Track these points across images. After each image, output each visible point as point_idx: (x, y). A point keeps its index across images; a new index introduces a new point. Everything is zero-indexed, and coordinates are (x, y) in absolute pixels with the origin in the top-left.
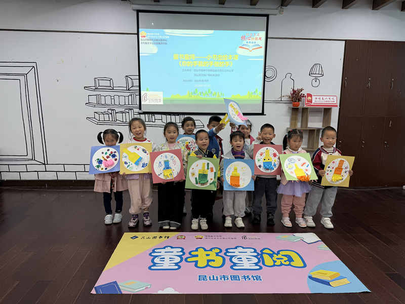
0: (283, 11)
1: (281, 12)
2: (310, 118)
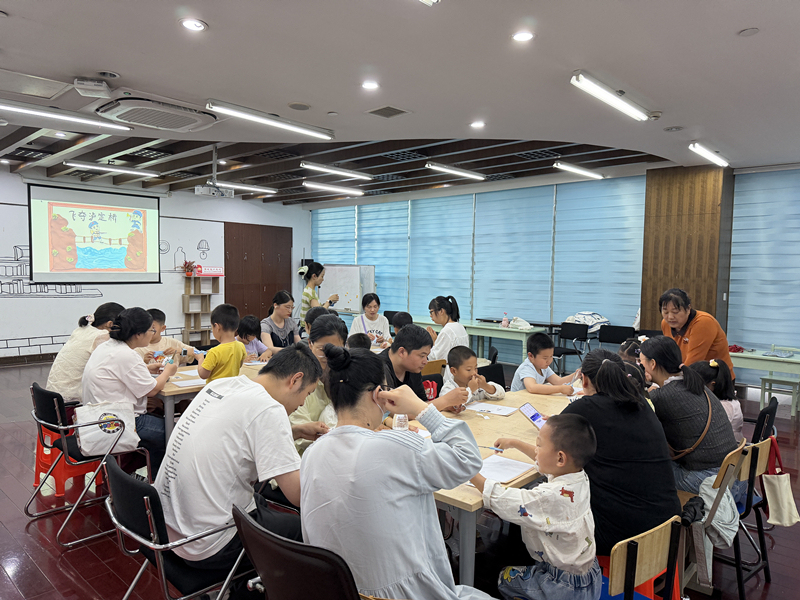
1: (170, 195)
2: (202, 285)
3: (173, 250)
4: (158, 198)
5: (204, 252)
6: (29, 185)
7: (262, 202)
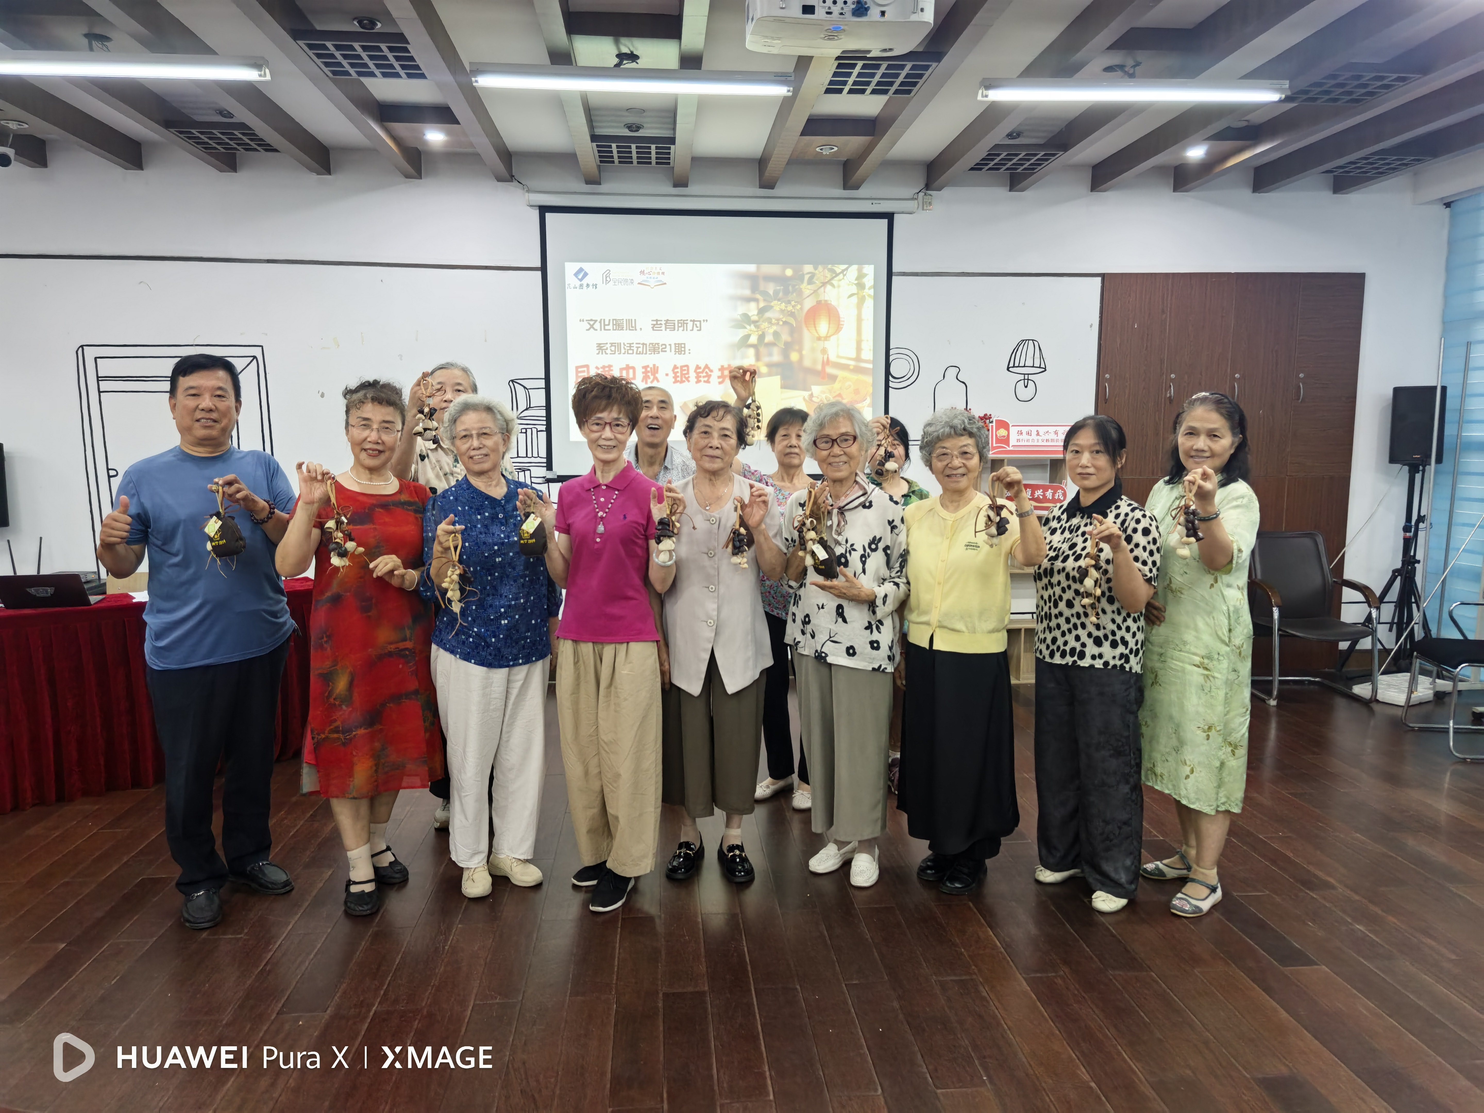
0: (930, 204)
1: (926, 205)
3: (929, 375)
4: (889, 216)
5: (1026, 380)
6: (544, 210)
7: (1246, 194)
